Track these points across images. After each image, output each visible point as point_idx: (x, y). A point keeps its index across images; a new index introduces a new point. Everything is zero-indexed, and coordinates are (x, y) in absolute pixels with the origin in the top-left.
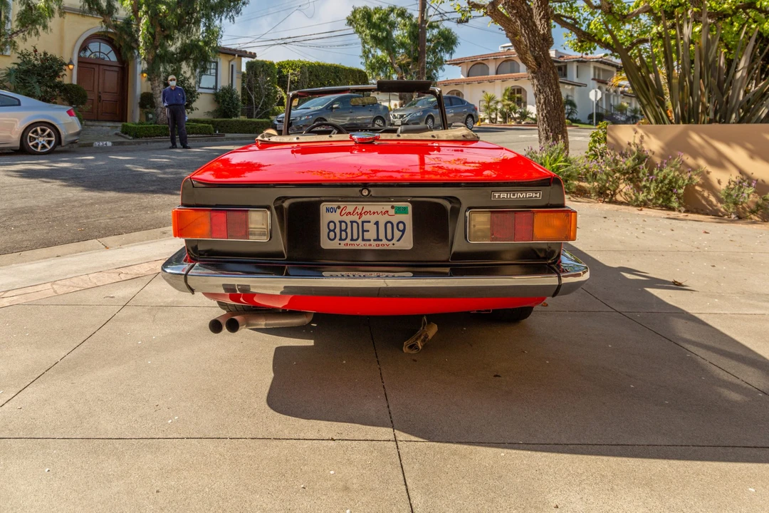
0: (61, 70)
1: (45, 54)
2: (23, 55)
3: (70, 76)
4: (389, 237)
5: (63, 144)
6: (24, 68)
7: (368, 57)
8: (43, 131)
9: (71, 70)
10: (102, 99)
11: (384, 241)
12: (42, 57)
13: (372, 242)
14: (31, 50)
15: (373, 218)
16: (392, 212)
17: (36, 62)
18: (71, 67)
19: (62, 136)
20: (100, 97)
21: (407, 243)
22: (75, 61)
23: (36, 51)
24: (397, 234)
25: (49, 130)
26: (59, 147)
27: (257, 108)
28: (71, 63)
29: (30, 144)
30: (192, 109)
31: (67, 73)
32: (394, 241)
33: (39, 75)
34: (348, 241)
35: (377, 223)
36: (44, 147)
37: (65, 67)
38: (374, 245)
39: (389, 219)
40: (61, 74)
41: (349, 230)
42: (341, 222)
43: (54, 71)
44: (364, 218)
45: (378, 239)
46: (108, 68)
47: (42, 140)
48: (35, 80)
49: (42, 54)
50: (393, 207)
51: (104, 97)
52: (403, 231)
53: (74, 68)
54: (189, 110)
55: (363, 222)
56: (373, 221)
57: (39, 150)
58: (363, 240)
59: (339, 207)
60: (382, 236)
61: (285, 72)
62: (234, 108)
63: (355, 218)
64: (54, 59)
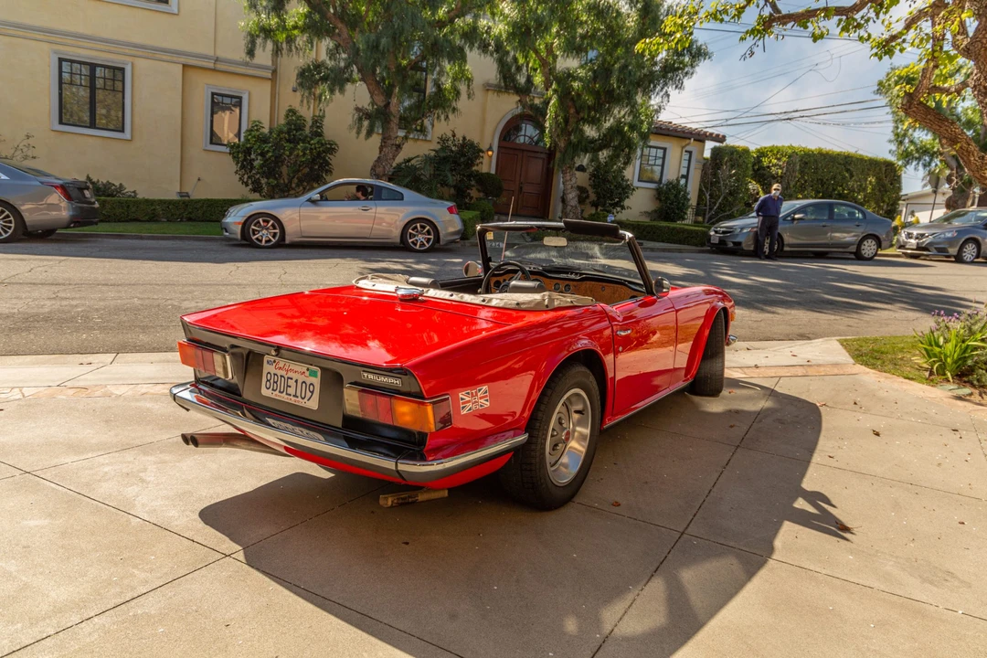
0: (478, 157)
1: (464, 138)
2: (443, 140)
3: (488, 164)
4: (303, 396)
5: (441, 243)
6: (442, 155)
7: (901, 143)
8: (423, 227)
9: (491, 157)
10: (524, 190)
11: (299, 399)
12: (461, 142)
13: (292, 397)
14: (450, 134)
15: (295, 376)
16: (307, 373)
17: (453, 148)
18: (490, 153)
19: (441, 235)
20: (521, 188)
21: (313, 404)
22: (495, 148)
23: (454, 136)
24: (309, 394)
25: (428, 227)
26: (438, 247)
27: (711, 209)
28: (490, 149)
29: (410, 241)
30: (623, 208)
31: (485, 160)
32: (306, 400)
33: (455, 162)
34: (277, 392)
35: (296, 381)
36: (422, 245)
37: (481, 154)
38: (292, 400)
39: (305, 379)
40: (478, 161)
41: (279, 383)
42: (275, 374)
43: (469, 159)
44: (290, 374)
45: (295, 396)
46: (533, 155)
47: (420, 238)
48: (447, 168)
49: (461, 139)
50: (308, 370)
51: (526, 188)
52: (312, 392)
53: (493, 154)
54: (619, 209)
55: (288, 378)
56: (294, 380)
57: (417, 247)
58: (287, 394)
59: (275, 361)
60: (298, 394)
61: (765, 162)
62: (678, 209)
63: (283, 373)
64: (472, 145)
